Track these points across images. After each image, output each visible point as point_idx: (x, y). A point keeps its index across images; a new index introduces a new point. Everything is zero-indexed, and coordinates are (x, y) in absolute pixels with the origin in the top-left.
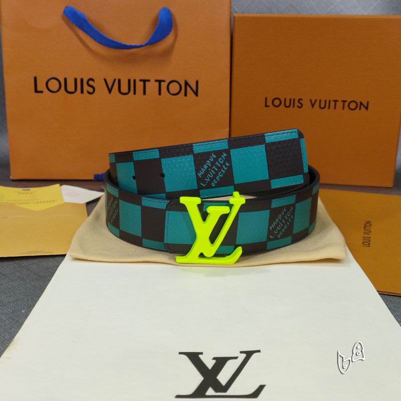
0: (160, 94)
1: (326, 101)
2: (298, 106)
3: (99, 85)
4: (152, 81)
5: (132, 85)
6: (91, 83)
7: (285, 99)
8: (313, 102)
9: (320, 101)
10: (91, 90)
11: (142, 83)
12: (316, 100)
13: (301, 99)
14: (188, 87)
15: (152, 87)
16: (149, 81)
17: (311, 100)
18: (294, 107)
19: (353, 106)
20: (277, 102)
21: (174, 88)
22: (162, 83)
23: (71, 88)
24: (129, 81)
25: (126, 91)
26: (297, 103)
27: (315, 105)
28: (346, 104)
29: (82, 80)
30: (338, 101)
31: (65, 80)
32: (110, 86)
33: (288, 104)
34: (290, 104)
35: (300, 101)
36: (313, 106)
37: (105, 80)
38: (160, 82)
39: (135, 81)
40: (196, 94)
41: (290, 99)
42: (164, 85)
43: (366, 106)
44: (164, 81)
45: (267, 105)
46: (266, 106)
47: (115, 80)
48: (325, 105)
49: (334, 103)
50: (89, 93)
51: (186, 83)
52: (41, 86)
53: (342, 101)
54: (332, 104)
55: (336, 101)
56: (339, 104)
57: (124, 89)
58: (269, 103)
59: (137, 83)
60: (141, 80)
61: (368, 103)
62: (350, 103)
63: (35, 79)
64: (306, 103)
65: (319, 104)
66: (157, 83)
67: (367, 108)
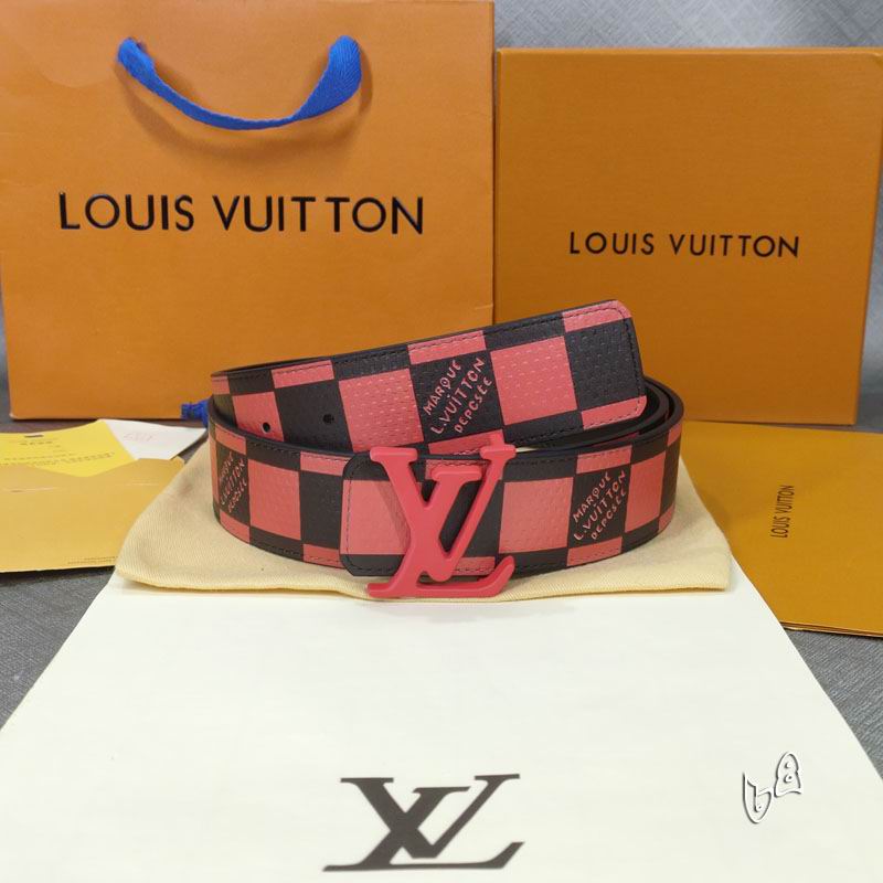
1: (704, 237)
2: (643, 250)
4: (320, 199)
6: (184, 205)
7: (615, 236)
9: (692, 237)
10: (185, 221)
13: (651, 236)
14: (399, 212)
16: (313, 199)
18: (634, 251)
20: (598, 243)
21: (369, 215)
22: (342, 204)
24: (269, 200)
26: (640, 244)
28: (750, 243)
30: (731, 237)
31: (128, 199)
35: (649, 239)
36: (676, 249)
38: (337, 201)
39: (281, 201)
40: (419, 228)
41: (627, 235)
42: (346, 209)
43: (793, 246)
45: (575, 248)
46: (573, 251)
48: (703, 247)
51: (396, 204)
52: (76, 214)
53: (740, 237)
54: (719, 243)
55: (726, 238)
57: (258, 218)
58: (580, 244)
60: (294, 199)
61: (797, 239)
63: (63, 198)
66: (332, 204)
67: (794, 252)
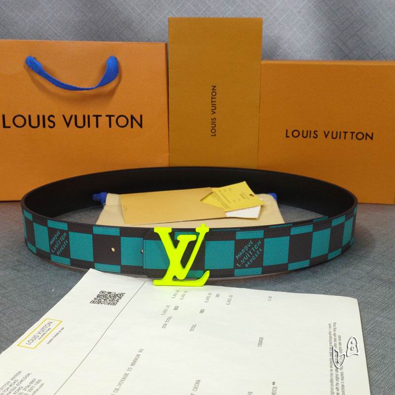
0: (110, 126)
3: (59, 120)
5: (86, 120)
8: (326, 133)
11: (95, 118)
12: (329, 132)
15: (103, 121)
17: (324, 132)
19: (360, 136)
23: (35, 123)
25: (82, 125)
27: (328, 137)
29: (44, 117)
32: (68, 121)
33: (305, 135)
34: (307, 135)
37: (64, 116)
44: (113, 116)
47: (72, 116)
49: (344, 134)
50: (49, 127)
56: (349, 135)
59: (91, 117)
62: (357, 134)
64: (321, 134)
65: (331, 135)
